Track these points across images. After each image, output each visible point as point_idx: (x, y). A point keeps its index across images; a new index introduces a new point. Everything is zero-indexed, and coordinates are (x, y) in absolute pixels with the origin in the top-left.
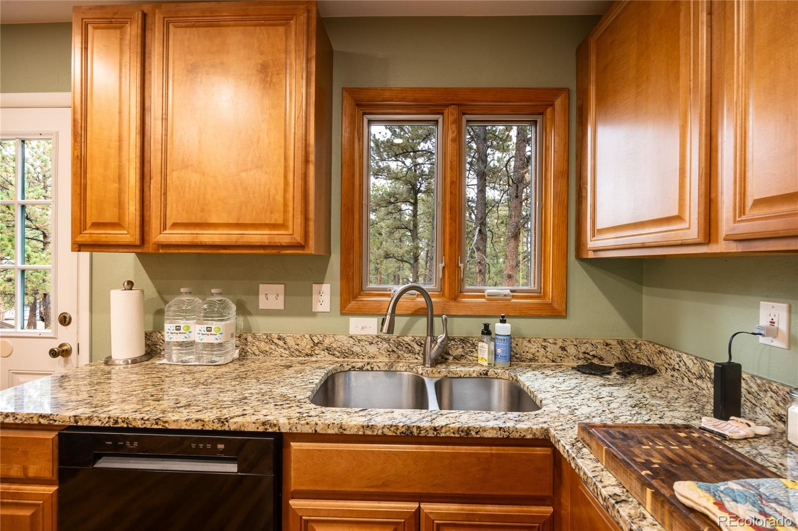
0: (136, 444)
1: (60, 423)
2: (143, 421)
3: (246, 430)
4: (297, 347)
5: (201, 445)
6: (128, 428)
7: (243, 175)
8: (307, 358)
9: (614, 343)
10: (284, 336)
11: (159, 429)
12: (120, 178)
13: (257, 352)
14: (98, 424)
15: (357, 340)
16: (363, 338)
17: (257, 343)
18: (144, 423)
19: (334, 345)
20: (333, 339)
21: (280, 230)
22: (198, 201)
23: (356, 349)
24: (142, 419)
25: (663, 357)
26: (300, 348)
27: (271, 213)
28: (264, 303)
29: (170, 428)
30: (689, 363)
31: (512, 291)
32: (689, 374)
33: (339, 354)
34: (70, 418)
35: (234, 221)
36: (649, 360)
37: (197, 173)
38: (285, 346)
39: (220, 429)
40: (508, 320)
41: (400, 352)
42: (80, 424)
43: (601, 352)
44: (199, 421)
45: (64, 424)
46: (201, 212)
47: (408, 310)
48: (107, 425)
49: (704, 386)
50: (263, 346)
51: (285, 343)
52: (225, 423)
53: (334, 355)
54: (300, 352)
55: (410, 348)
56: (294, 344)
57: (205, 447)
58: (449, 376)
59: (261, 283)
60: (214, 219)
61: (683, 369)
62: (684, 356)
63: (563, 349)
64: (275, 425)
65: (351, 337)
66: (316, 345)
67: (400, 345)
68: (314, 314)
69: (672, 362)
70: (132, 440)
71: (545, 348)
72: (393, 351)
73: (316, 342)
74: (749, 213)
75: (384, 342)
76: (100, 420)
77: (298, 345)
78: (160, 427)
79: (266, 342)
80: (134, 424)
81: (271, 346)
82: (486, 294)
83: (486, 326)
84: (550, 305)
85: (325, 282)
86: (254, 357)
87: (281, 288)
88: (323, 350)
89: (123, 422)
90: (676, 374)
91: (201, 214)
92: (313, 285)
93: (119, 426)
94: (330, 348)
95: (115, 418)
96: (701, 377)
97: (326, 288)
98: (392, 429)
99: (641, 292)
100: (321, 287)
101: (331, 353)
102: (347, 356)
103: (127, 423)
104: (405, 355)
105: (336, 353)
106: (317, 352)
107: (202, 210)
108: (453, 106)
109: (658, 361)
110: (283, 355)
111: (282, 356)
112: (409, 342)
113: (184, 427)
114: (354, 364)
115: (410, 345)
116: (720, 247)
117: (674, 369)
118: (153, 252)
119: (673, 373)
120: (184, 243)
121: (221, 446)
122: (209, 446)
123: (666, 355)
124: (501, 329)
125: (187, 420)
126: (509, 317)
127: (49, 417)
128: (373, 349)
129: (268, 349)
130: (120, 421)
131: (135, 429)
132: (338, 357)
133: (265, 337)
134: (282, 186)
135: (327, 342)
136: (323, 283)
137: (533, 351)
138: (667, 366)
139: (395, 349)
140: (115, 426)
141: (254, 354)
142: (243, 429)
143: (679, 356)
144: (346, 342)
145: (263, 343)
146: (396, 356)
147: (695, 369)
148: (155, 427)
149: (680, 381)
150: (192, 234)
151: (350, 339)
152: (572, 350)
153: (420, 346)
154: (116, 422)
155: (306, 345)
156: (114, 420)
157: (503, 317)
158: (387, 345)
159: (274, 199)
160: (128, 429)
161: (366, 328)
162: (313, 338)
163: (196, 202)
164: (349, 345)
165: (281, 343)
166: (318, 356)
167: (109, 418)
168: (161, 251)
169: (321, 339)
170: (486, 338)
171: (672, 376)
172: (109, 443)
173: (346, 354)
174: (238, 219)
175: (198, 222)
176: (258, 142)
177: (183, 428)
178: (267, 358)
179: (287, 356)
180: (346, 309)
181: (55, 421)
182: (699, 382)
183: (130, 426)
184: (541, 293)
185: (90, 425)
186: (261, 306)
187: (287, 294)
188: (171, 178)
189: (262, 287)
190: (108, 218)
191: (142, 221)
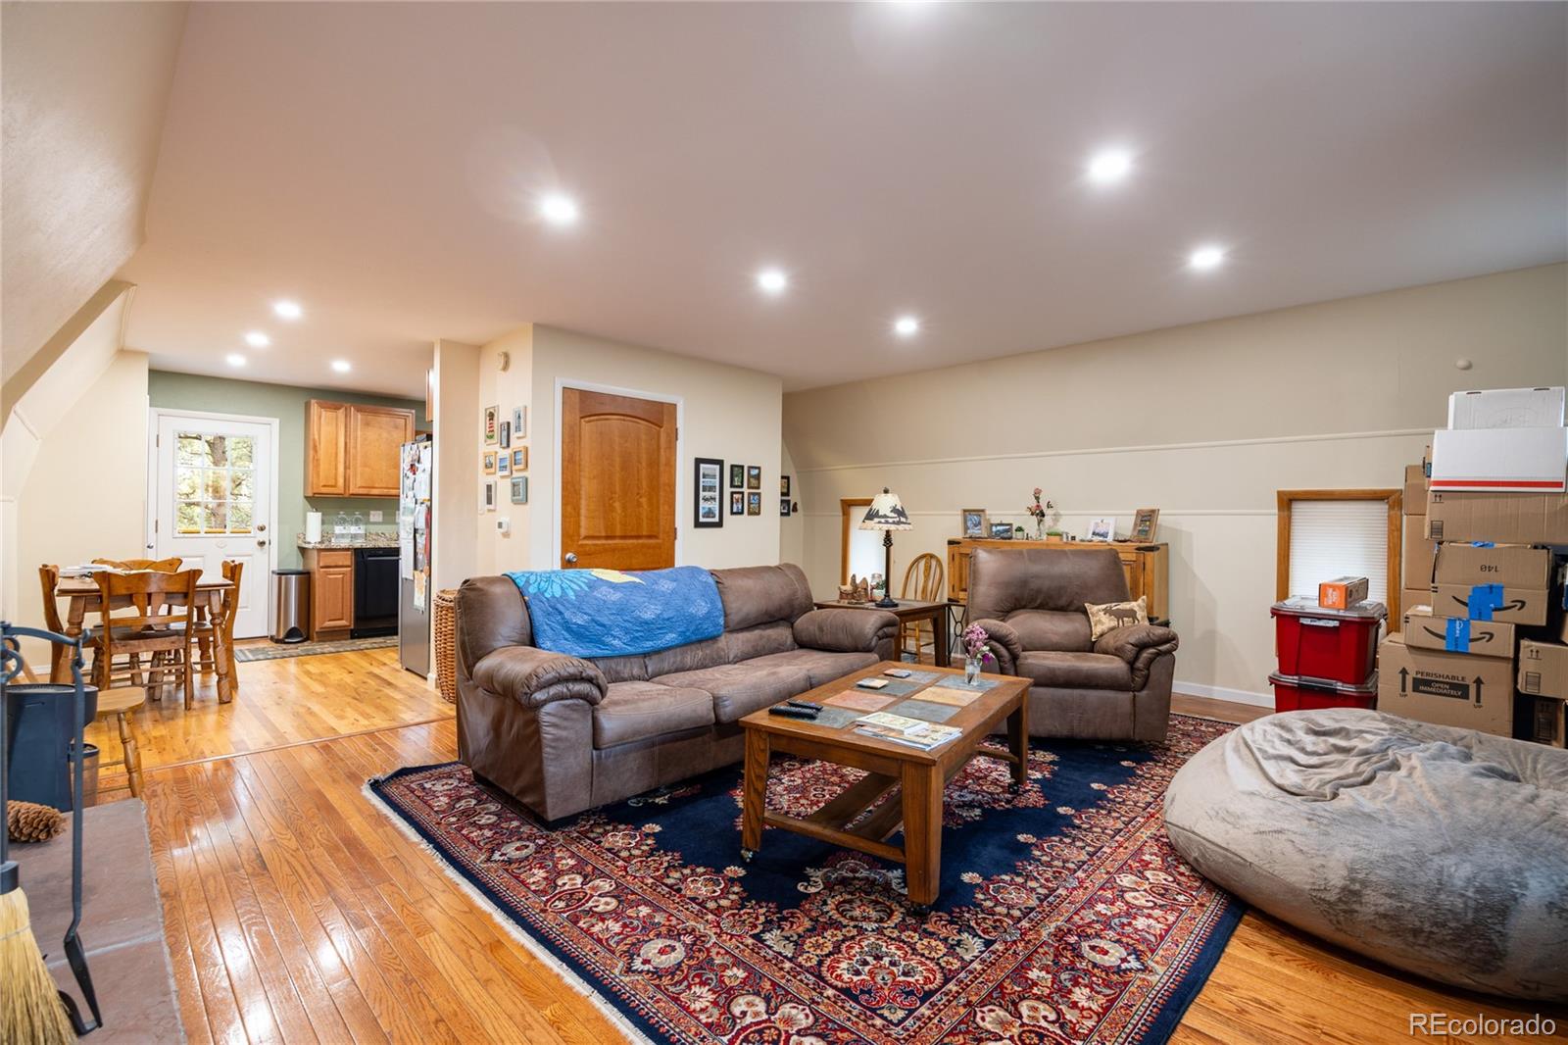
12: (336, 469)
28: (372, 519)
37: (368, 466)
50: (376, 537)
60: (377, 485)
87: (381, 512)
118: (348, 497)
168: (353, 497)
186: (371, 520)
187: (384, 515)
188: (359, 470)
189: (372, 512)
190: (330, 484)
191: (345, 485)
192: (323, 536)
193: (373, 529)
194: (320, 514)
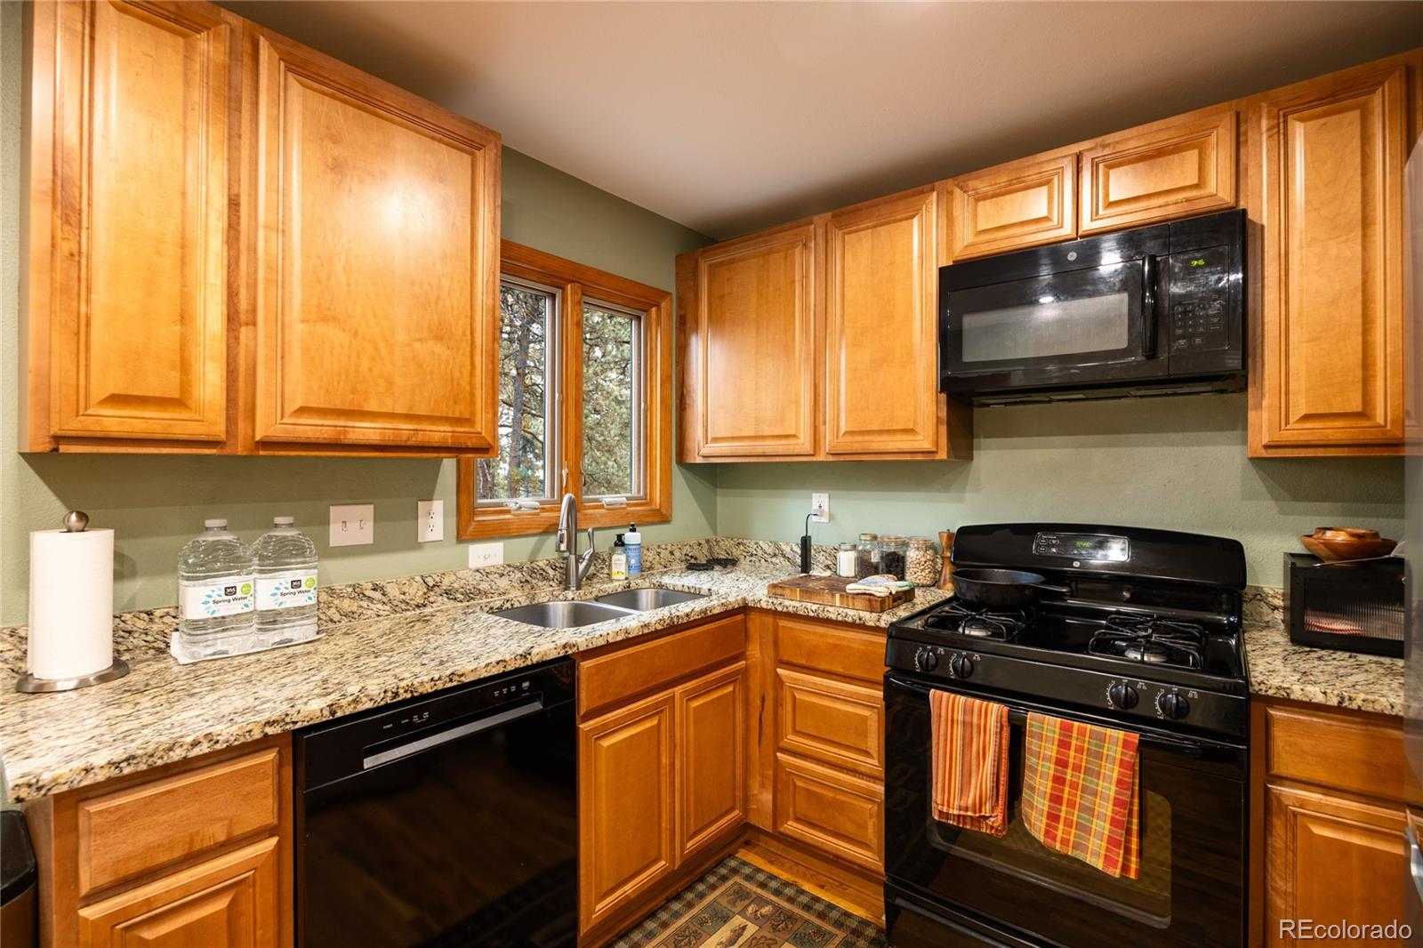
0: (426, 715)
1: (306, 724)
2: (433, 683)
3: (548, 659)
4: (402, 596)
5: (505, 691)
6: (413, 697)
7: (417, 345)
8: (418, 611)
9: (703, 542)
10: (382, 583)
11: (454, 687)
13: (337, 617)
14: (369, 705)
15: (484, 574)
16: (492, 569)
17: (336, 602)
18: (435, 685)
19: (456, 585)
20: (454, 578)
21: (464, 427)
22: (347, 376)
23: (484, 586)
24: (432, 679)
25: (742, 547)
26: (407, 598)
27: (455, 403)
28: (339, 535)
29: (468, 680)
30: (765, 547)
31: (628, 498)
32: (765, 555)
33: (462, 597)
34: (321, 711)
35: (405, 411)
36: (728, 553)
37: (344, 331)
38: (385, 600)
39: (522, 665)
40: (637, 529)
41: (534, 581)
42: (339, 714)
43: (695, 553)
44: (501, 663)
45: (311, 723)
46: (352, 393)
47: (539, 528)
48: (383, 703)
49: (778, 561)
50: (347, 605)
51: (384, 595)
52: (528, 656)
53: (455, 599)
54: (408, 603)
55: (544, 574)
56: (397, 594)
57: (509, 691)
58: (600, 595)
59: (332, 505)
60: (373, 406)
61: (760, 552)
62: (761, 543)
63: (672, 553)
64: (574, 646)
65: (478, 571)
66: (430, 589)
67: (534, 572)
68: (418, 546)
69: (750, 550)
70: (419, 711)
71: (659, 554)
72: (527, 581)
73: (431, 585)
74: (840, 439)
75: (516, 572)
76: (371, 700)
77: (404, 594)
78: (455, 683)
79: (353, 598)
80: (422, 690)
81: (361, 603)
82: (603, 502)
83: (620, 537)
84: (659, 510)
85: (435, 497)
86: (331, 625)
87: (368, 510)
88: (441, 595)
89: (406, 692)
90: (753, 559)
91: (352, 396)
92: (419, 503)
93: (400, 699)
94: (450, 590)
95: (394, 690)
96: (775, 555)
97: (438, 506)
98: (662, 622)
99: (716, 493)
100: (431, 506)
101: (451, 597)
102: (472, 598)
103: (412, 692)
104: (540, 584)
105: (459, 596)
106: (431, 599)
107: (354, 391)
108: (577, 284)
109: (736, 553)
110: (381, 613)
111: (379, 616)
112: (544, 567)
113: (484, 674)
114: (492, 604)
115: (544, 571)
116: (821, 457)
117: (752, 555)
118: (245, 454)
119: (751, 558)
120: (322, 441)
121: (526, 685)
122: (513, 688)
123: (744, 545)
124: (631, 538)
125: (487, 665)
126: (638, 525)
127: (283, 720)
128: (503, 583)
129: (355, 609)
130: (401, 691)
131: (423, 697)
132: (461, 601)
133: (350, 590)
134: (468, 367)
135: (446, 583)
136: (431, 500)
137: (650, 559)
138: (745, 554)
139: (529, 578)
140: (394, 700)
141: (331, 620)
142: (546, 658)
143: (756, 543)
144: (471, 579)
145: (347, 601)
146: (529, 586)
147: (770, 551)
148: (449, 685)
149: (757, 564)
150: (336, 426)
151: (477, 574)
152: (677, 554)
153: (554, 570)
154: (396, 694)
155: (416, 591)
156: (393, 693)
157: (633, 525)
158: (519, 575)
159: (458, 384)
160: (413, 699)
161: (489, 556)
162: (426, 580)
163: (343, 377)
164: (475, 583)
165: (377, 595)
166: (434, 605)
167: (385, 692)
168: (262, 453)
169: (438, 580)
170: (619, 549)
171: (751, 561)
172: (388, 726)
173: (471, 595)
174: (410, 408)
175: (347, 408)
176: (437, 303)
177: (482, 677)
178: (354, 623)
179: (388, 613)
180: (468, 533)
181: (295, 723)
182: (774, 560)
183: (415, 694)
184: (646, 500)
185: (356, 710)
186: (334, 542)
187: (378, 518)
188: (297, 331)
189: (335, 511)
190: (152, 388)
191: (231, 400)
192: (121, 634)
193: (344, 572)
194: (108, 534)
